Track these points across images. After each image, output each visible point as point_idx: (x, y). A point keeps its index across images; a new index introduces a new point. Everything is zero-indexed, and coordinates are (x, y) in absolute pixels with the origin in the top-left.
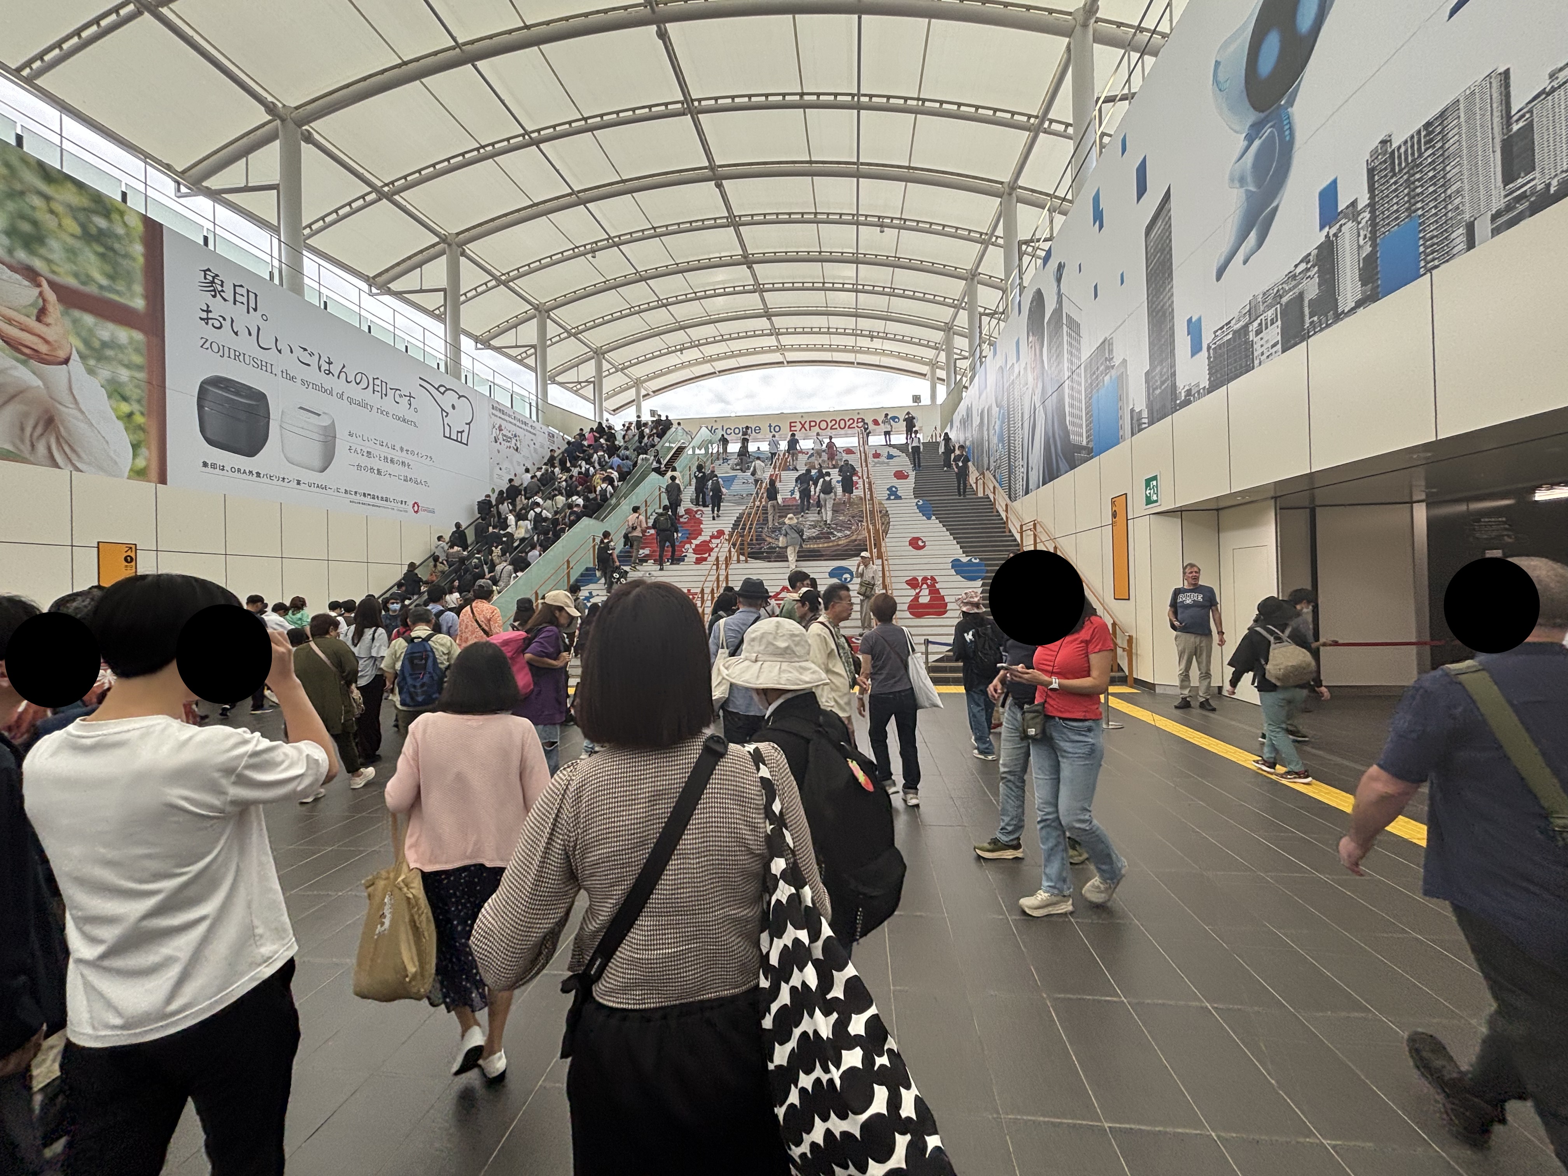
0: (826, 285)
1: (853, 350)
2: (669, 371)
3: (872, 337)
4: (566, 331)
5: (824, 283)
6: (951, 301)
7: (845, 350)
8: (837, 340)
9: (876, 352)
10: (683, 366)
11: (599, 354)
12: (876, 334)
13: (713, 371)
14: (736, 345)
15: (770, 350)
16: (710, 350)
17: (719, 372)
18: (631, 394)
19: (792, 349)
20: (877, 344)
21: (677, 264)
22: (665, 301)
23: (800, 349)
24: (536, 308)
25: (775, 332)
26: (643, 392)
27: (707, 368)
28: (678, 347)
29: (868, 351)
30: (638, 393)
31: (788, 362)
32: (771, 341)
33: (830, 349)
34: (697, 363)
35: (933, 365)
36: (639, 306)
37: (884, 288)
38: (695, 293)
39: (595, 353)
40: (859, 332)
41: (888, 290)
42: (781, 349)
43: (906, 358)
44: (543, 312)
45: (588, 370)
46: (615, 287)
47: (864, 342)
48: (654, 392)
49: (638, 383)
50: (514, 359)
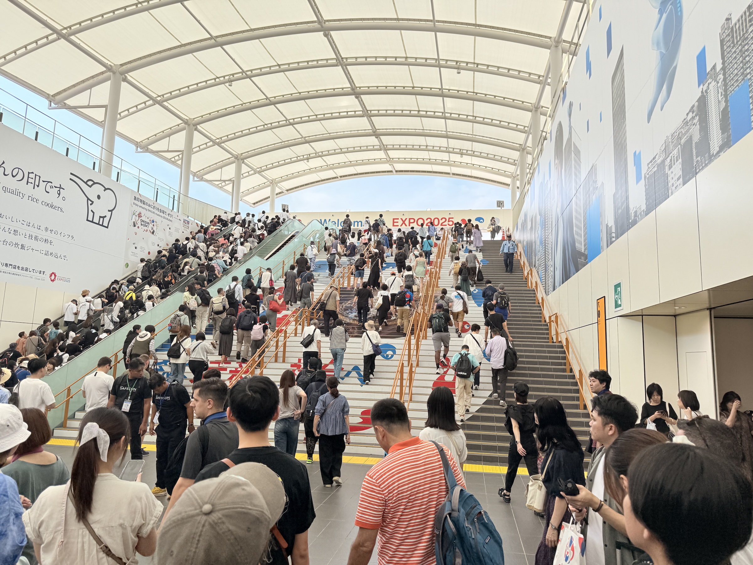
0: (421, 113)
1: (448, 163)
2: (299, 175)
3: (462, 154)
4: (211, 140)
5: (419, 111)
6: (523, 128)
7: (442, 163)
8: (434, 155)
9: (467, 166)
10: (311, 171)
11: (240, 159)
12: (465, 152)
13: (335, 176)
14: (353, 157)
15: (381, 161)
16: (331, 160)
17: (341, 177)
18: (267, 192)
19: (399, 161)
20: (466, 159)
21: (300, 93)
22: (291, 121)
23: (405, 161)
24: (186, 122)
25: (384, 148)
26: (278, 190)
27: (330, 174)
28: (305, 157)
29: (461, 165)
30: (273, 190)
31: (396, 171)
32: (381, 154)
33: (429, 162)
34: (321, 169)
35: (514, 177)
36: (271, 124)
37: (467, 116)
38: (316, 115)
39: (236, 158)
40: (451, 150)
41: (471, 118)
42: (390, 160)
43: (492, 171)
44: (191, 126)
45: (229, 172)
46: (250, 109)
47: (456, 158)
48: (287, 190)
49: (273, 183)
50: (169, 160)
